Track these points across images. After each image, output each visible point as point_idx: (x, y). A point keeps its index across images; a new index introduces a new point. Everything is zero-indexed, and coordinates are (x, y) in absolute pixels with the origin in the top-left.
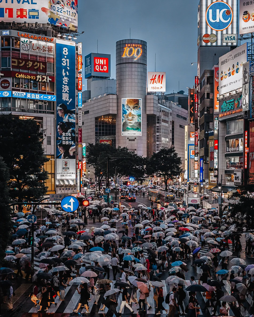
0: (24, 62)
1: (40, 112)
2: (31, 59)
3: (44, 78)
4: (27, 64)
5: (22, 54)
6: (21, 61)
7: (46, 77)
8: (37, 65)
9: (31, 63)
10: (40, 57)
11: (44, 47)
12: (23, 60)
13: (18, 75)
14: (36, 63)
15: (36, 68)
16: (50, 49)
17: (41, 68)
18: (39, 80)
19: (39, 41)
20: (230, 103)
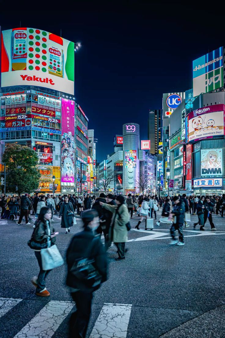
0: (40, 110)
1: (51, 140)
2: (45, 109)
4: (43, 111)
5: (39, 105)
6: (38, 109)
7: (54, 120)
8: (49, 112)
9: (45, 111)
10: (51, 107)
11: (54, 102)
12: (39, 109)
13: (35, 117)
14: (48, 111)
15: (48, 114)
16: (58, 104)
17: (52, 115)
18: (50, 121)
19: (51, 98)
20: (176, 138)
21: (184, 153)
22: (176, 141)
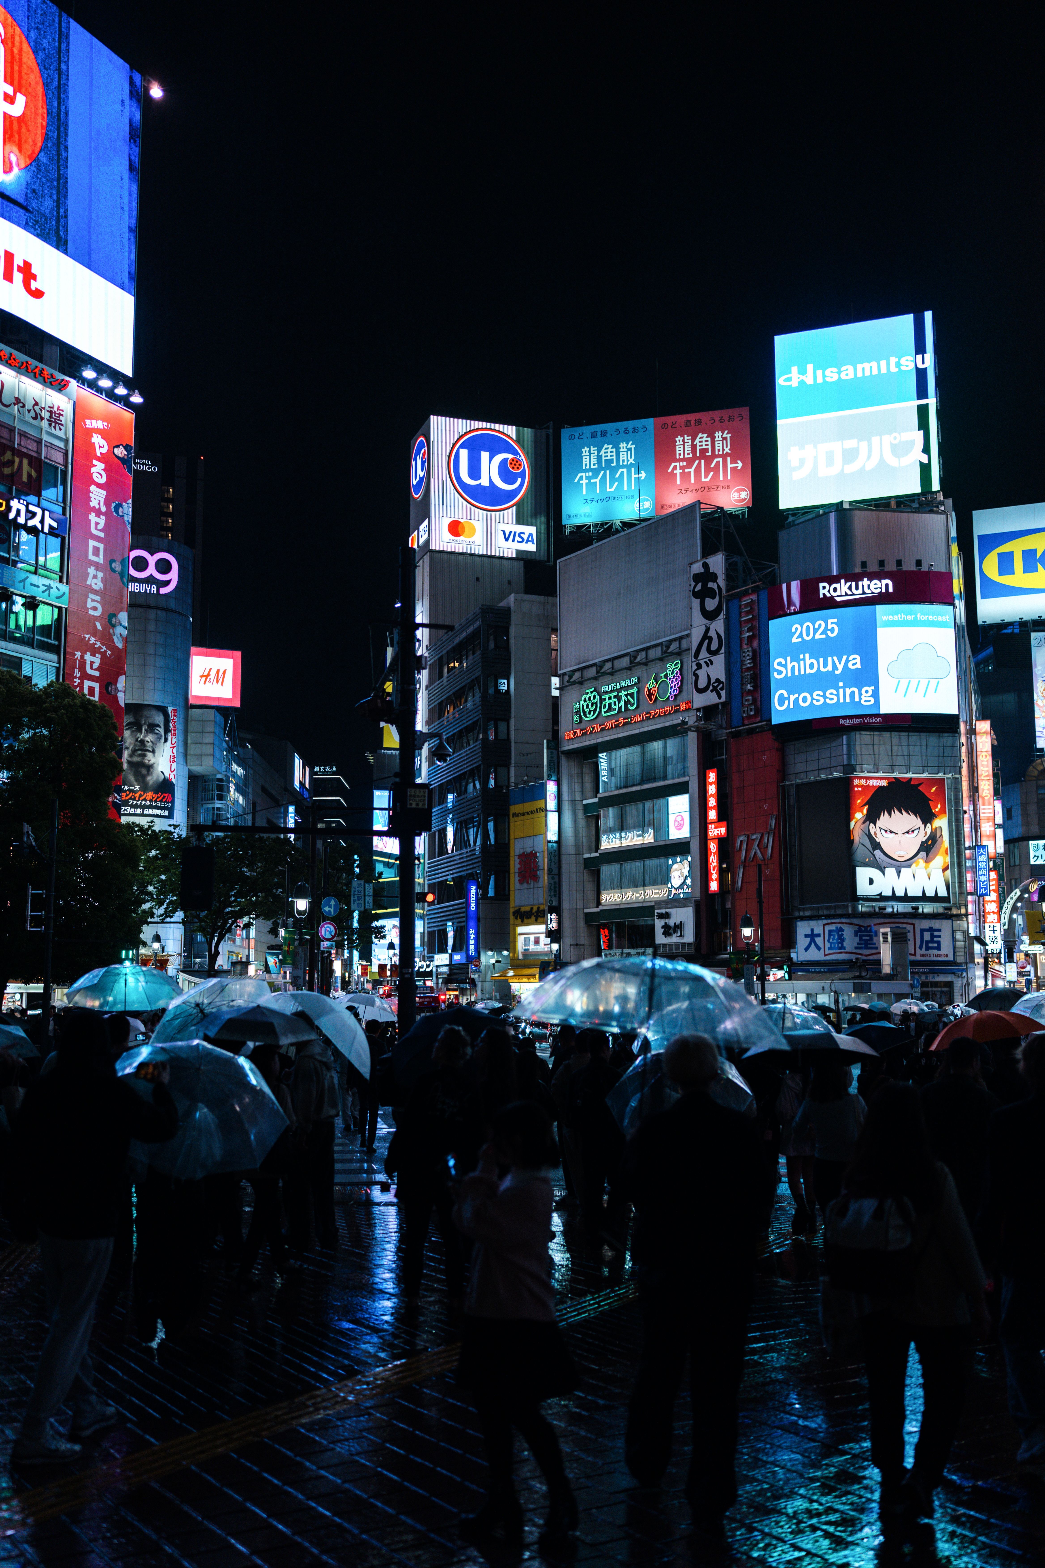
3: (34, 515)
7: (38, 511)
8: (11, 463)
10: (23, 434)
11: (36, 404)
14: (9, 456)
15: (7, 471)
16: (55, 418)
17: (25, 478)
18: (15, 519)
19: (24, 379)
20: (619, 691)
21: (712, 777)
22: (627, 703)
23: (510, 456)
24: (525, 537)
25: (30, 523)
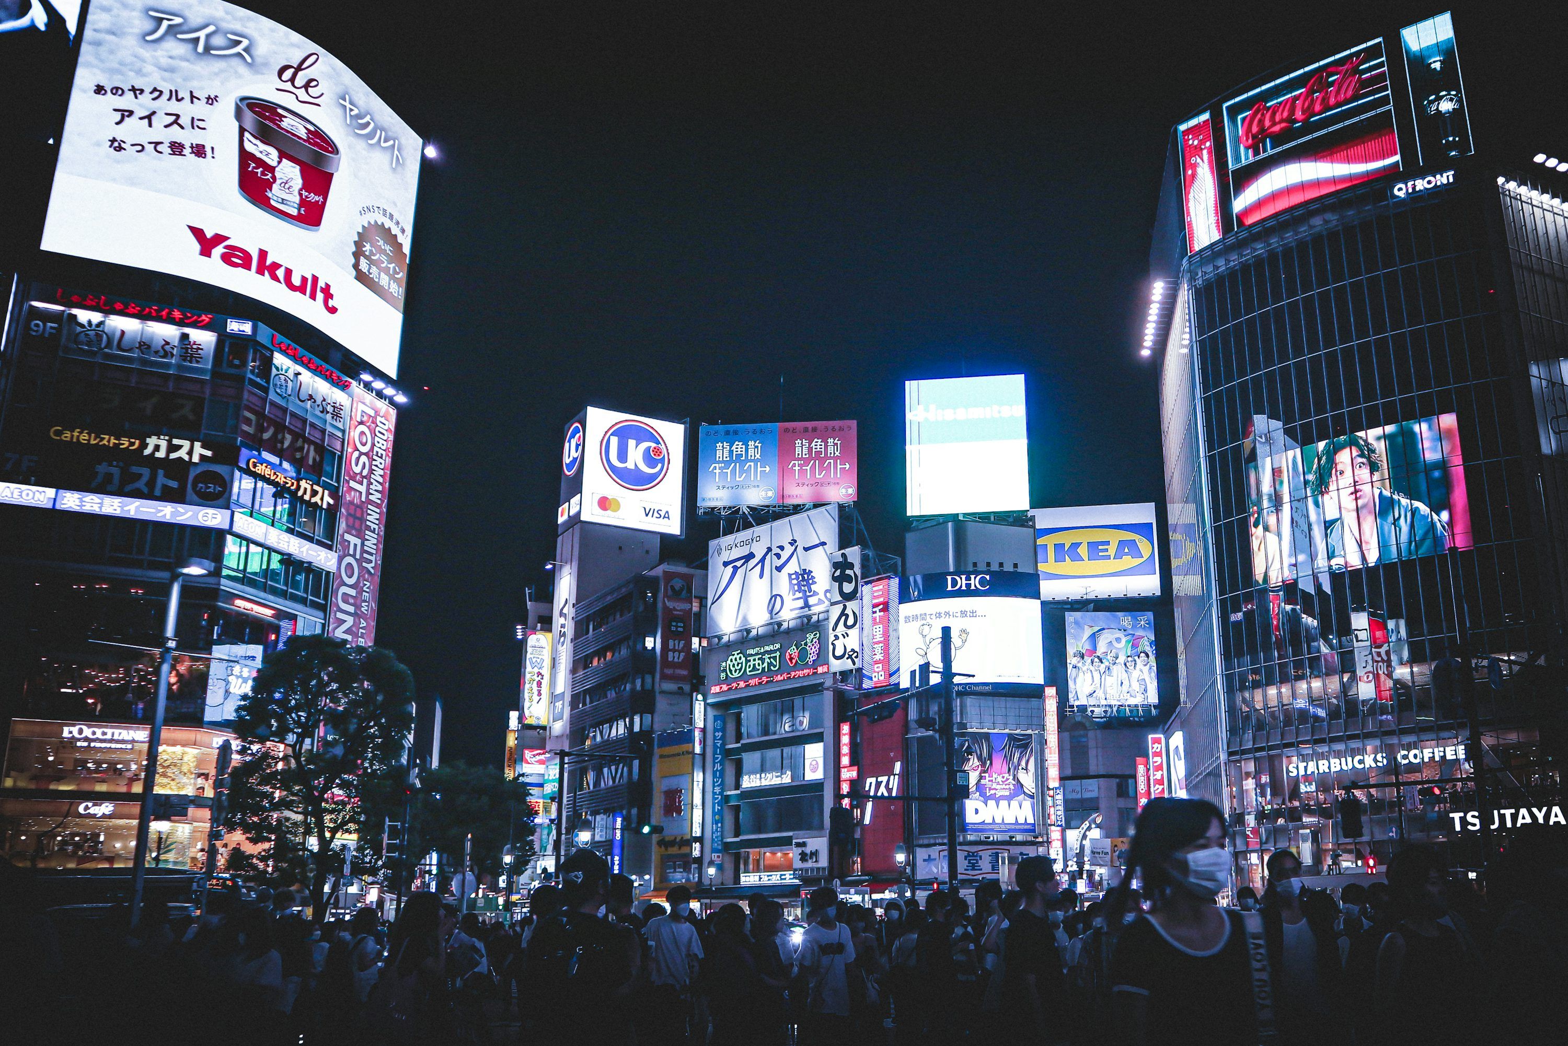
0: (273, 429)
1: (294, 598)
2: (292, 427)
3: (317, 493)
4: (281, 436)
5: (273, 404)
6: (265, 425)
7: (320, 489)
9: (290, 438)
10: (313, 425)
11: (324, 400)
12: (272, 422)
13: (255, 465)
14: (300, 442)
15: (299, 456)
16: (337, 412)
17: (311, 462)
18: (302, 496)
19: (317, 379)
20: (763, 654)
21: (846, 728)
22: (770, 664)
23: (653, 445)
24: (662, 514)
25: (313, 500)
